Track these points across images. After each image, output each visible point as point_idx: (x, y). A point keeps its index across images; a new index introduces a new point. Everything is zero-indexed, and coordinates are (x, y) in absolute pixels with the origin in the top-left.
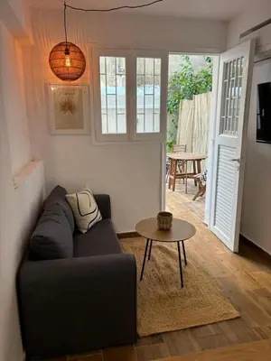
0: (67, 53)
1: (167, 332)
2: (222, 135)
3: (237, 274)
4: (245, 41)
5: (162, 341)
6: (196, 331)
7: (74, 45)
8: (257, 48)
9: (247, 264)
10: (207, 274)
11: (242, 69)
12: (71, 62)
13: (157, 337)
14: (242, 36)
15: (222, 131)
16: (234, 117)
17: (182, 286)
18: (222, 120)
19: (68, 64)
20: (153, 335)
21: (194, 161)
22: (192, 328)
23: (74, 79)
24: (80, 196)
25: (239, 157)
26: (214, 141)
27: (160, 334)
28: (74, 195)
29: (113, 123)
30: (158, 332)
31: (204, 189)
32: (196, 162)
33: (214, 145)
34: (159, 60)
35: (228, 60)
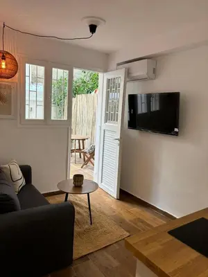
0: (4, 58)
1: (91, 253)
2: (106, 124)
3: (122, 212)
4: (121, 68)
5: (89, 259)
6: (109, 248)
7: (9, 54)
8: (128, 73)
9: (126, 205)
10: (105, 214)
11: (119, 84)
12: (6, 65)
13: (84, 258)
14: (118, 64)
15: (106, 121)
16: (115, 113)
17: (91, 224)
18: (106, 114)
19: (4, 67)
20: (82, 257)
21: (79, 140)
22: (106, 247)
23: (8, 78)
24: (11, 167)
25: (119, 137)
26: (100, 127)
27: (85, 255)
28: (7, 166)
29: (34, 111)
30: (84, 254)
31: (89, 159)
32: (81, 141)
33: (100, 129)
34: (67, 71)
35: (110, 78)
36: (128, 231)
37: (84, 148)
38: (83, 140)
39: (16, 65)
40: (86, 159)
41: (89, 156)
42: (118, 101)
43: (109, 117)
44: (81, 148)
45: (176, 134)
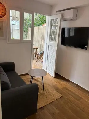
1: (45, 106)
2: (50, 42)
3: (57, 84)
5: (44, 109)
8: (62, 16)
14: (57, 12)
15: (49, 41)
16: (54, 37)
17: (44, 90)
18: (50, 37)
20: (41, 108)
25: (56, 49)
26: (47, 44)
31: (40, 58)
32: (36, 49)
33: (47, 45)
34: (31, 15)
35: (52, 19)
36: (61, 94)
37: (37, 53)
38: (37, 49)
39: (5, 10)
40: (38, 57)
41: (40, 56)
42: (57, 31)
43: (51, 39)
44: (36, 52)
45: (86, 49)
